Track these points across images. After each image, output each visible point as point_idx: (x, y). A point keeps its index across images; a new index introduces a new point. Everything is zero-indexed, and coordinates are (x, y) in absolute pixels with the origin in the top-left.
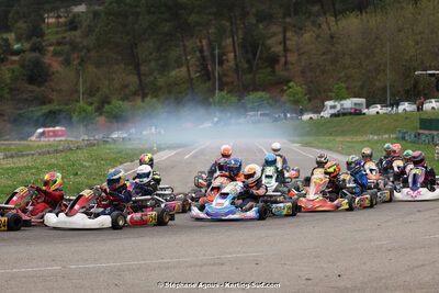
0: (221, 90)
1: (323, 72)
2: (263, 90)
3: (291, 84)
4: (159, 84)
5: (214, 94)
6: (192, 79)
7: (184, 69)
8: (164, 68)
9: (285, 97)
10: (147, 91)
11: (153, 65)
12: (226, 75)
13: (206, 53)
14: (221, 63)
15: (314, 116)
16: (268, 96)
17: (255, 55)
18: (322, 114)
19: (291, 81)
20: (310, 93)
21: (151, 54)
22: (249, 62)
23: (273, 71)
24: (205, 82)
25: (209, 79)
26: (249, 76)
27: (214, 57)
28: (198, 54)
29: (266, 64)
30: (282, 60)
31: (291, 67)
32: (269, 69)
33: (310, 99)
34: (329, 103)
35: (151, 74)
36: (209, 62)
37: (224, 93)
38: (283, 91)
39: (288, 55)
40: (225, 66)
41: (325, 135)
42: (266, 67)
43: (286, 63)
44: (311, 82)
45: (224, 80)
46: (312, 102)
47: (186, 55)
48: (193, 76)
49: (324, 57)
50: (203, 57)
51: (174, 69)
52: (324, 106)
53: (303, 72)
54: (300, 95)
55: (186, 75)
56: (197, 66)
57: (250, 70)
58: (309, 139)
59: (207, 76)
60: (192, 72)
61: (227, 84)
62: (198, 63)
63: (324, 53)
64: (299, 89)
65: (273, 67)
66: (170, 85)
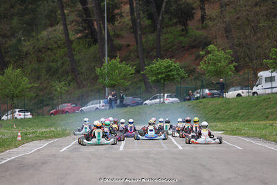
0: (112, 56)
1: (255, 30)
2: (171, 57)
3: (211, 47)
4: (25, 49)
5: (102, 63)
6: (71, 42)
7: (60, 27)
8: (31, 27)
9: (202, 66)
10: (7, 59)
11: (15, 21)
12: (118, 36)
13: (91, 5)
14: (112, 19)
15: (244, 93)
16: (177, 65)
17: (159, 8)
18: (255, 89)
19: (210, 43)
20: (237, 59)
21: (12, 7)
22: (150, 17)
23: (186, 30)
24: (90, 46)
25: (95, 42)
26: (151, 37)
27: (101, 11)
28: (79, 6)
29: (175, 21)
30: (198, 14)
31: (210, 23)
32: (179, 27)
33: (237, 69)
34: (264, 74)
35: (13, 35)
36: (95, 17)
37: (116, 61)
38: (200, 58)
39: (206, 6)
40: (116, 23)
41: (259, 119)
42: (175, 24)
43: (203, 18)
44: (239, 45)
45: (117, 42)
46: (241, 73)
47: (62, 8)
48: (72, 38)
49: (257, 9)
50: (86, 10)
51: (45, 28)
52: (256, 78)
53: (227, 31)
54: (224, 63)
55: (63, 37)
56: (78, 23)
57: (153, 28)
58: (235, 125)
59: (92, 37)
60: (71, 33)
61: (120, 48)
62: (80, 19)
63: (256, 5)
64: (222, 54)
65: (185, 24)
66: (40, 51)
